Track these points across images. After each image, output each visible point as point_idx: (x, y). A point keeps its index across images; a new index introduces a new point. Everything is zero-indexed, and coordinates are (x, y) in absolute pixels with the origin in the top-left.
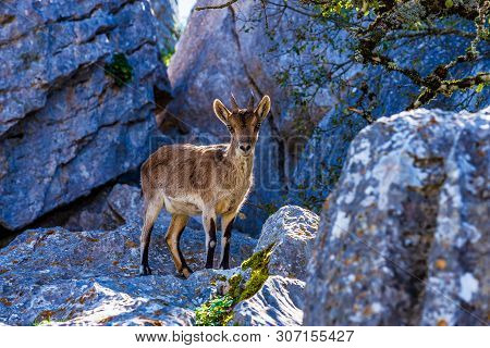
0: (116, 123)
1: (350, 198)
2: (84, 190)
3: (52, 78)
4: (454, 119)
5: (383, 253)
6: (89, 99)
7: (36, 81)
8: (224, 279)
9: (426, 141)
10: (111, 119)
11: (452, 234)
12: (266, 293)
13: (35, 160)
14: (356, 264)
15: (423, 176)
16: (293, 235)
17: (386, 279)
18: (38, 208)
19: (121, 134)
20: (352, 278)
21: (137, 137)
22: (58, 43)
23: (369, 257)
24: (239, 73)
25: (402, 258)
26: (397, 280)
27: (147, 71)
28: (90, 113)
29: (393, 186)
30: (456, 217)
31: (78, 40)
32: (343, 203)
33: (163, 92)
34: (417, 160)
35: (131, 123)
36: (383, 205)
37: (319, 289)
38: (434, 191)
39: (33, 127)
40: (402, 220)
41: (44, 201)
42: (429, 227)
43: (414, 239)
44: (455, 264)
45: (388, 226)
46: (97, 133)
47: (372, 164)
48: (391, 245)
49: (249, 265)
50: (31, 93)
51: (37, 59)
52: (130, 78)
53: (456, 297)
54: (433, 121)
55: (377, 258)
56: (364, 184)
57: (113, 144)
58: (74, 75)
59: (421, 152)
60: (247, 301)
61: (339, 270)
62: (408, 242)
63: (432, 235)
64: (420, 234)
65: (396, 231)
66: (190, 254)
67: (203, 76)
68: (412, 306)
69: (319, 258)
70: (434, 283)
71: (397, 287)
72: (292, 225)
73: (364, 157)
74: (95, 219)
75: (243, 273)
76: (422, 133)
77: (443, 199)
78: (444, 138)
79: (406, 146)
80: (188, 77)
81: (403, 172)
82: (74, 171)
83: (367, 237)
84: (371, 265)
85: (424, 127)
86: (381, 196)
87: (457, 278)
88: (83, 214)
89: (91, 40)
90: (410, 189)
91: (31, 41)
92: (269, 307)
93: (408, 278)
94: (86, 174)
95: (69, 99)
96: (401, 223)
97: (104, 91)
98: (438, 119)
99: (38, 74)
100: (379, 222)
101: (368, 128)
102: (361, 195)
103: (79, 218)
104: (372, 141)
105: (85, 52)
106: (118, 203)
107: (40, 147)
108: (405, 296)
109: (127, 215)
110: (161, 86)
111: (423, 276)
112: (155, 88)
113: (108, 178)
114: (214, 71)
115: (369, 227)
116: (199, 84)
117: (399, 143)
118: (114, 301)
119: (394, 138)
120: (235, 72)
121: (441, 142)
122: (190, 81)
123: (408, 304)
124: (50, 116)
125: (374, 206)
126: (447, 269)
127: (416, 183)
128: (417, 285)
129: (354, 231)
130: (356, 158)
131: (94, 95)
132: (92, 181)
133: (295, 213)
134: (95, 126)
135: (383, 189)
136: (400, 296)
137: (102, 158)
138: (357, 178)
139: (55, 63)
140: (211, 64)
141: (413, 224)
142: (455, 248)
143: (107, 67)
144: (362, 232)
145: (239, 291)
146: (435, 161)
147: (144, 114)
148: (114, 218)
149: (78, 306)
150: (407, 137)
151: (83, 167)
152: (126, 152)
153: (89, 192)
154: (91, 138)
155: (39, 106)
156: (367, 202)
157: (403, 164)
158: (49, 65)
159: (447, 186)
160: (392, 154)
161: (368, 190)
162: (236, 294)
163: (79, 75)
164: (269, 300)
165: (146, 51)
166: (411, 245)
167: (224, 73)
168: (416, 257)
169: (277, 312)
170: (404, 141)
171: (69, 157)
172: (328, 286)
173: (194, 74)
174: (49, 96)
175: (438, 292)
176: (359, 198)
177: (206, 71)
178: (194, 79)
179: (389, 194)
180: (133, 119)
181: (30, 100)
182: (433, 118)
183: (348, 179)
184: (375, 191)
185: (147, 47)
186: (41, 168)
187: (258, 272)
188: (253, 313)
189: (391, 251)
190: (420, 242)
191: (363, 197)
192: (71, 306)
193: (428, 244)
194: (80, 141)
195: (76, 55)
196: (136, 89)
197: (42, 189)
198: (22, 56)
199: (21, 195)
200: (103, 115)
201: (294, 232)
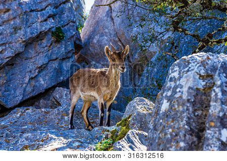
0: (56, 59)
1: (169, 93)
2: (42, 90)
3: (27, 38)
4: (218, 57)
5: (185, 119)
6: (44, 48)
7: (20, 39)
8: (108, 131)
9: (205, 67)
10: (54, 57)
11: (218, 110)
12: (128, 138)
13: (19, 76)
14: (172, 124)
15: (204, 83)
16: (141, 111)
17: (186, 130)
18: (20, 98)
19: (59, 64)
20: (170, 130)
21: (67, 65)
22: (30, 22)
23: (178, 121)
24: (114, 36)
25: (194, 121)
26: (191, 132)
27: (71, 35)
28: (45, 54)
29: (190, 88)
30: (219, 103)
31: (39, 21)
32: (166, 96)
33: (79, 45)
34: (200, 76)
35: (64, 59)
36: (185, 97)
37: (155, 136)
38: (209, 91)
39: (18, 61)
40: (194, 104)
41: (23, 95)
42: (206, 107)
43: (200, 112)
44: (219, 124)
45: (188, 107)
46: (48, 63)
47: (180, 78)
48: (189, 115)
49: (120, 124)
50: (18, 45)
51: (20, 29)
52: (63, 38)
53: (219, 140)
54: (208, 58)
55: (182, 121)
56: (176, 87)
57: (55, 69)
58: (38, 37)
59: (203, 72)
60: (120, 141)
61: (164, 127)
62: (196, 114)
63: (208, 111)
64: (202, 110)
65: (191, 109)
66: (92, 119)
68: (198, 144)
69: (154, 121)
70: (209, 133)
71: (191, 135)
72: (140, 106)
73: (176, 75)
74: (47, 103)
75: (117, 128)
76: (203, 64)
77: (213, 94)
78: (213, 66)
79: (196, 69)
80: (90, 38)
81: (194, 81)
82: (37, 81)
83: (178, 111)
84: (179, 124)
85: (204, 61)
86: (184, 93)
87: (220, 130)
88: (41, 101)
89: (46, 20)
90: (198, 89)
91: (18, 21)
92: (130, 144)
93: (197, 130)
94: (42, 82)
95: (35, 48)
97: (51, 44)
98: (211, 57)
100: (183, 105)
101: (178, 61)
103: (39, 103)
104: (179, 67)
105: (43, 26)
106: (57, 96)
107: (22, 70)
108: (195, 139)
109: (62, 102)
110: (78, 42)
111: (203, 130)
112: (75, 43)
113: (53, 84)
114: (102, 35)
115: (178, 107)
116: (95, 41)
117: (192, 68)
118: (57, 141)
119: (190, 66)
120: (112, 36)
121: (212, 68)
122: (91, 40)
124: (26, 56)
125: (181, 97)
126: (215, 127)
127: (200, 87)
128: (200, 134)
129: (171, 108)
130: (172, 75)
131: (46, 46)
132: (45, 86)
133: (141, 101)
134: (47, 60)
135: (185, 89)
136: (193, 139)
137: (50, 75)
138: (173, 84)
139: (28, 31)
140: (101, 32)
141: (199, 106)
142: (219, 117)
143: (52, 33)
144: (175, 109)
146: (209, 76)
147: (70, 55)
148: (55, 103)
149: (41, 143)
150: (196, 65)
151: (41, 79)
152: (61, 72)
153: (44, 91)
154: (45, 66)
155: (21, 51)
156: (177, 95)
157: (194, 78)
158: (26, 32)
159: (215, 88)
160: (189, 73)
161: (178, 90)
162: (114, 138)
163: (40, 37)
164: (130, 141)
165: (71, 26)
166: (198, 115)
167: (106, 36)
168: (200, 121)
169: (133, 146)
170: (195, 67)
171: (35, 75)
172: (159, 134)
173: (93, 37)
174: (26, 46)
175: (211, 137)
176: (173, 94)
177: (98, 35)
178: (93, 39)
179: (188, 92)
180: (64, 57)
181: (17, 48)
182: (208, 56)
183: (168, 85)
184: (181, 90)
185: (71, 24)
186: (22, 80)
187: (124, 128)
188: (123, 147)
189: (189, 118)
190: (202, 114)
191: (176, 93)
192: (38, 143)
193: (206, 115)
194: (40, 67)
195: (39, 27)
196: (66, 43)
197: (22, 89)
198: (14, 28)
199: (13, 92)
200: (51, 55)
201: (141, 109)
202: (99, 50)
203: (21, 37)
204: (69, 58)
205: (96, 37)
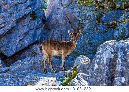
0: (33, 29)
1: (98, 61)
2: (26, 46)
3: (17, 18)
4: (119, 43)
5: (105, 73)
6: (26, 23)
7: (13, 19)
8: (67, 73)
9: (114, 48)
10: (32, 28)
11: (120, 69)
12: (78, 77)
13: (14, 39)
14: (100, 75)
15: (113, 56)
17: (106, 78)
18: (15, 51)
19: (35, 31)
20: (99, 78)
21: (39, 32)
22: (18, 10)
23: (102, 74)
24: (63, 15)
25: (109, 74)
26: (108, 78)
27: (40, 15)
28: (27, 27)
29: (107, 58)
30: (120, 65)
31: (23, 9)
32: (96, 61)
33: (44, 20)
34: (112, 52)
35: (37, 29)
36: (105, 63)
37: (92, 80)
38: (116, 59)
39: (13, 31)
41: (16, 49)
42: (115, 67)
43: (112, 69)
44: (120, 75)
45: (106, 67)
46: (29, 31)
47: (102, 53)
48: (107, 71)
49: (73, 70)
50: (12, 22)
51: (13, 14)
52: (36, 17)
53: (121, 82)
54: (115, 44)
55: (104, 74)
56: (101, 58)
57: (33, 34)
58: (23, 17)
59: (113, 51)
60: (74, 79)
61: (96, 76)
62: (110, 70)
63: (115, 69)
64: (113, 68)
65: (108, 68)
66: (57, 66)
68: (112, 84)
70: (116, 79)
71: (108, 80)
72: (82, 60)
73: (100, 52)
74: (29, 53)
75: (71, 71)
76: (113, 46)
77: (118, 61)
78: (117, 47)
79: (109, 50)
81: (109, 55)
82: (23, 41)
83: (102, 69)
84: (103, 75)
85: (113, 45)
86: (105, 61)
87: (121, 78)
88: (26, 52)
89: (27, 8)
90: (111, 59)
91: (12, 9)
92: (79, 81)
93: (111, 78)
94: (26, 42)
95: (21, 23)
96: (109, 66)
97: (30, 21)
98: (116, 43)
99: (14, 17)
100: (104, 66)
101: (101, 45)
102: (100, 60)
103: (25, 53)
104: (102, 48)
105: (25, 11)
106: (35, 49)
107: (15, 35)
108: (110, 82)
109: (37, 53)
110: (44, 18)
111: (113, 77)
112: (42, 19)
113: (32, 43)
114: (57, 14)
115: (102, 67)
116: (53, 17)
117: (108, 49)
118: (43, 80)
119: (107, 48)
120: (62, 14)
121: (117, 48)
122: (51, 17)
123: (111, 83)
124: (17, 28)
125: (103, 63)
126: (119, 76)
127: (112, 58)
128: (112, 79)
129: (99, 68)
130: (99, 52)
131: (28, 22)
132: (28, 44)
133: (83, 57)
134: (28, 30)
135: (105, 59)
136: (109, 82)
137: (30, 38)
138: (99, 56)
139: (18, 15)
140: (56, 12)
141: (111, 66)
142: (120, 72)
143: (30, 15)
144: (101, 68)
145: (72, 77)
146: (116, 53)
147: (40, 26)
148: (34, 53)
149: (35, 81)
150: (109, 47)
151: (25, 40)
152: (36, 36)
153: (27, 47)
154: (27, 33)
155: (15, 26)
156: (102, 62)
157: (109, 54)
158: (16, 15)
159: (118, 59)
160: (107, 51)
161: (102, 59)
162: (70, 77)
164: (78, 79)
165: (40, 10)
166: (111, 71)
167: (59, 14)
168: (112, 73)
169: (80, 81)
170: (109, 48)
171: (22, 38)
172: (94, 80)
173: (52, 15)
174: (17, 23)
175: (117, 81)
176: (100, 61)
177: (55, 14)
178: (52, 16)
179: (106, 60)
180: (37, 27)
181: (12, 24)
182: (115, 43)
183: (97, 56)
184: (103, 59)
185: (40, 9)
186: (15, 41)
187: (75, 72)
188: (75, 82)
189: (107, 72)
190: (113, 70)
191: (101, 61)
192: (33, 81)
193: (115, 70)
194: (25, 34)
195: (23, 12)
196: (38, 20)
197: (15, 46)
198: (10, 13)
199: (10, 48)
200: (30, 27)
201: (83, 62)
202: (56, 22)
203: (14, 18)
204: (40, 28)
205: (54, 15)
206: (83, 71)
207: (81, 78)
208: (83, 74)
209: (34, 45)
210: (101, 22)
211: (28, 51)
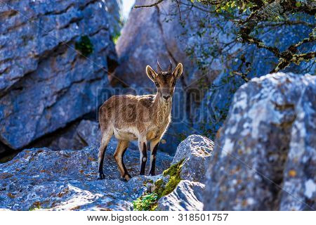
0: (82, 80)
1: (234, 130)
2: (62, 124)
3: (42, 51)
4: (301, 79)
5: (255, 166)
6: (65, 65)
7: (31, 53)
8: (152, 182)
9: (283, 94)
10: (79, 78)
11: (300, 154)
12: (179, 192)
13: (30, 104)
14: (237, 173)
15: (281, 116)
16: (197, 154)
17: (256, 183)
18: (32, 135)
19: (86, 88)
20: (235, 182)
21: (96, 90)
22: (45, 29)
23: (246, 169)
24: (162, 49)
25: (267, 169)
26: (264, 184)
27: (102, 47)
28: (66, 74)
29: (262, 123)
31: (58, 27)
32: (229, 134)
33: (113, 61)
34: (277, 106)
35: (92, 81)
36: (255, 135)
37: (214, 189)
38: (288, 126)
39: (29, 83)
40: (267, 145)
41: (36, 131)
42: (284, 149)
43: (275, 157)
44: (302, 173)
45: (258, 149)
46: (70, 87)
47: (248, 108)
48: (260, 161)
49: (168, 173)
50: (28, 61)
51: (32, 39)
52: (91, 51)
53: (302, 195)
54: (288, 81)
55: (251, 169)
56: (243, 121)
57: (80, 94)
58: (56, 50)
59: (280, 100)
60: (167, 196)
61: (226, 177)
62: (271, 159)
63: (287, 154)
64: (279, 154)
65: (263, 152)
66: (130, 165)
67: (139, 50)
68: (274, 200)
69: (213, 169)
70: (288, 186)
71: (264, 188)
72: (196, 147)
73: (243, 104)
74: (69, 143)
75: (164, 178)
76: (280, 88)
77: (294, 131)
78: (295, 92)
79: (270, 97)
80: (129, 50)
81: (268, 113)
82: (55, 112)
83: (245, 155)
84: (247, 173)
85: (282, 85)
86: (254, 129)
87: (303, 182)
88: (61, 139)
89: (67, 27)
90: (273, 125)
91: (28, 28)
92: (181, 200)
93: (271, 181)
94: (63, 113)
95: (52, 64)
96: (267, 147)
97: (75, 60)
98: (291, 80)
100: (253, 146)
101: (246, 85)
102: (241, 128)
103: (58, 142)
104: (248, 93)
105: (63, 34)
106: (83, 133)
107: (34, 95)
108: (269, 194)
109: (89, 140)
110: (112, 57)
111: (280, 181)
112: (108, 58)
113: (77, 116)
114: (146, 47)
115: (246, 149)
116: (136, 55)
117: (265, 95)
118: (80, 196)
119: (262, 91)
120: (160, 48)
121: (293, 94)
122: (130, 54)
123: (271, 199)
124: (40, 76)
125: (249, 135)
126: (297, 177)
127: (277, 121)
128: (276, 186)
129: (236, 151)
130: (238, 104)
131: (68, 63)
132: (66, 118)
134: (69, 82)
135: (255, 124)
136: (265, 194)
137: (74, 103)
138: (238, 117)
139: (43, 41)
140: (144, 42)
141: (274, 147)
142: (302, 163)
143: (76, 44)
144: (241, 152)
145: (161, 190)
146: (288, 107)
147: (101, 75)
148: (81, 142)
149: (58, 198)
150: (271, 91)
151: (61, 109)
152: (89, 99)
153: (64, 125)
154: (66, 90)
155: (33, 69)
156: (245, 133)
157: (268, 108)
158: (39, 43)
159: (296, 123)
160: (261, 102)
161: (246, 125)
162: (160, 192)
163: (59, 50)
164: (181, 196)
165: (102, 34)
166: (273, 161)
167: (152, 48)
168: (276, 169)
171: (52, 103)
172: (219, 187)
173: (133, 49)
174: (40, 63)
175: (291, 192)
177: (141, 47)
178: (133, 52)
179: (259, 128)
180: (93, 78)
181: (27, 65)
182: (288, 78)
183: (232, 118)
184: (250, 125)
185: (103, 31)
186: (34, 110)
187: (174, 178)
188: (171, 204)
189: (260, 165)
190: (279, 159)
191: (243, 130)
192: (53, 199)
193: (284, 161)
194: (59, 93)
195: (57, 36)
196: (95, 58)
197: (34, 123)
198: (22, 37)
199: (21, 126)
200: (74, 75)
201: (197, 152)
203: (33, 50)
204: (99, 79)
206: (197, 176)
207: (190, 195)
208: (196, 183)
209: (83, 121)
210: (252, 40)
211: (66, 137)
